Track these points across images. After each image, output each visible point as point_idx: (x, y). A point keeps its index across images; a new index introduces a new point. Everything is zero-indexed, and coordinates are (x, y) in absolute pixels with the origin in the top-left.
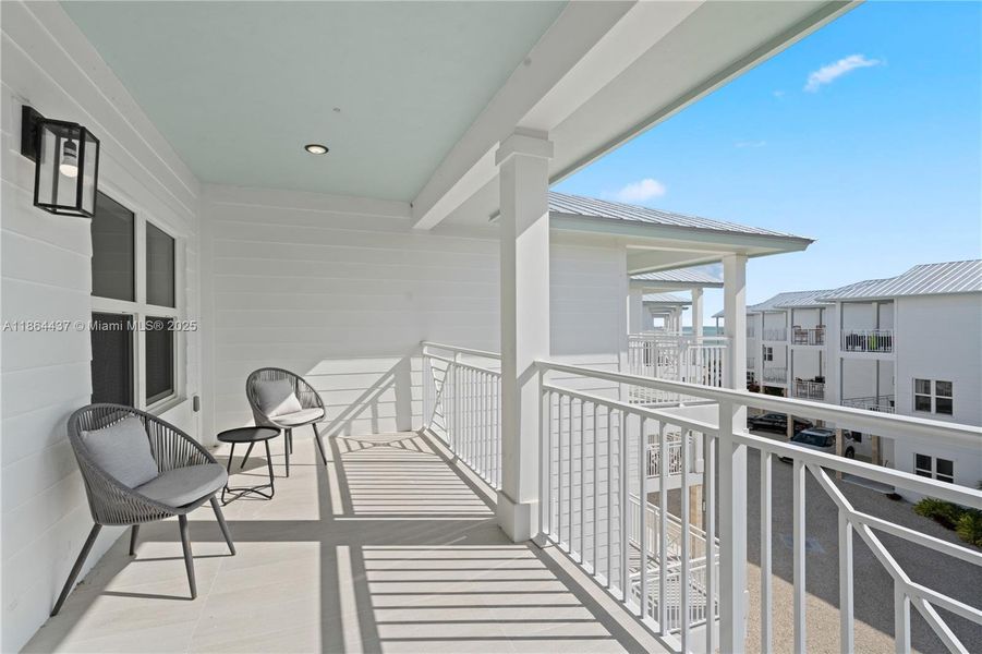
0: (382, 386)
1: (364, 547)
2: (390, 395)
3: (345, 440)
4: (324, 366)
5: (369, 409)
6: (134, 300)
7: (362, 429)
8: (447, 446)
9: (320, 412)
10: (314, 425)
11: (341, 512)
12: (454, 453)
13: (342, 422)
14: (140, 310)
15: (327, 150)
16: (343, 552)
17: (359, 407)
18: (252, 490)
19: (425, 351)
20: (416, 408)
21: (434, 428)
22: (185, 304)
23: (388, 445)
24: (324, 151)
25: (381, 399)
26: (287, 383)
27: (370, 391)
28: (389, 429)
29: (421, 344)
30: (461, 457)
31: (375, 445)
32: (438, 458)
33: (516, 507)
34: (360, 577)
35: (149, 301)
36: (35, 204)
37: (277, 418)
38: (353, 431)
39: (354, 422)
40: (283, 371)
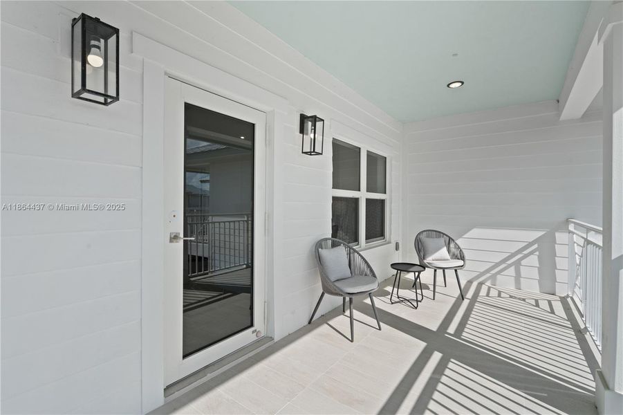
0: (525, 252)
1: (452, 360)
2: (534, 260)
3: (489, 288)
4: (475, 232)
5: (513, 268)
6: (359, 190)
7: (506, 282)
8: (582, 316)
9: (460, 263)
10: (456, 271)
11: (452, 332)
12: (585, 324)
13: (488, 275)
14: (363, 195)
15: (463, 83)
16: (437, 356)
17: (503, 266)
18: (408, 301)
19: (571, 228)
20: (561, 276)
21: (575, 298)
22: (391, 191)
23: (524, 300)
24: (460, 84)
25: (523, 262)
26: (442, 240)
27: (513, 255)
28: (531, 287)
29: (567, 222)
30: (589, 329)
31: (511, 297)
32: (568, 324)
33: (607, 393)
34: (437, 376)
35: (368, 190)
36: (303, 153)
37: (430, 262)
38: (498, 283)
39: (498, 276)
40: (440, 232)
